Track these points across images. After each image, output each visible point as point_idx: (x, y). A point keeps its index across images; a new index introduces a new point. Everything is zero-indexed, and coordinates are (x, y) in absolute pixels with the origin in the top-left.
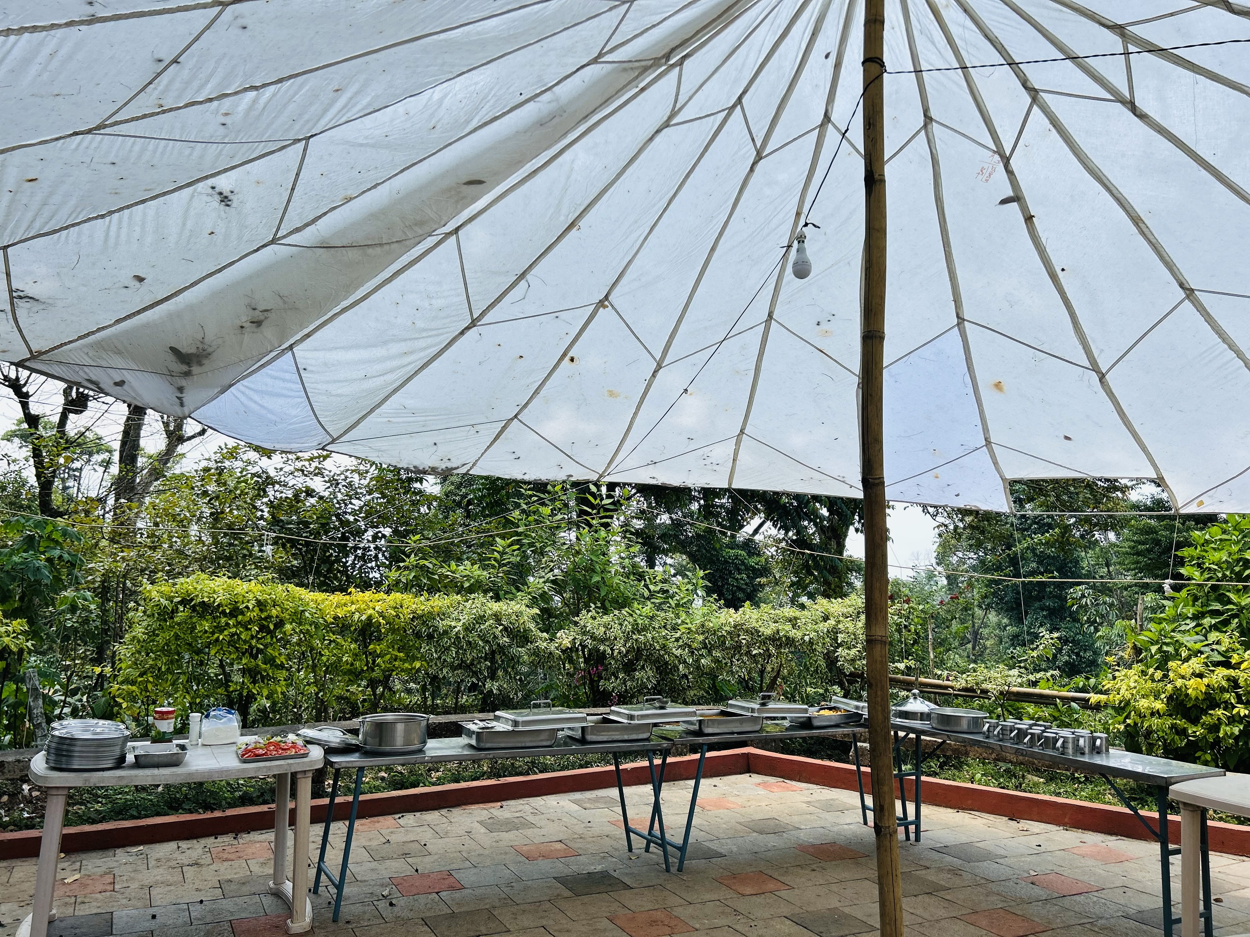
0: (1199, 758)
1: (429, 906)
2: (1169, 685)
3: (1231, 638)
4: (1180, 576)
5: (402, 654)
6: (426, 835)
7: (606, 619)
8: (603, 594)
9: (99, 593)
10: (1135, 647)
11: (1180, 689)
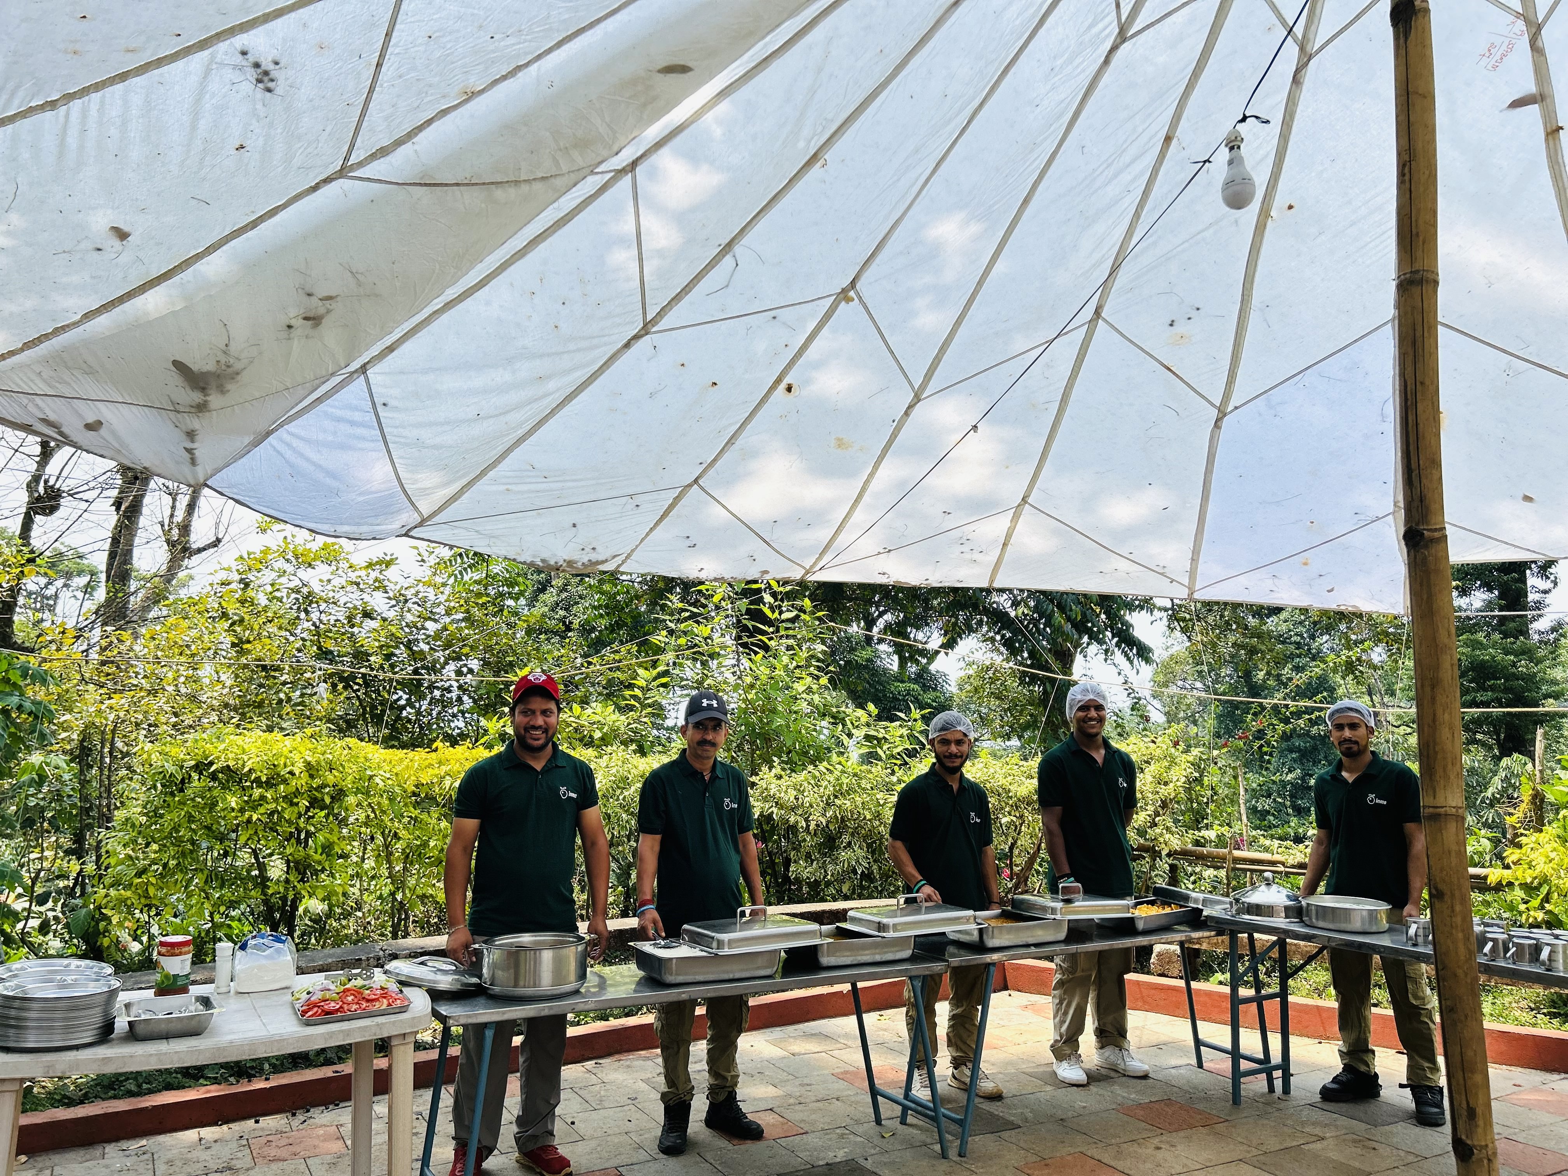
7: (797, 777)
8: (788, 743)
9: (76, 757)
10: (1536, 801)
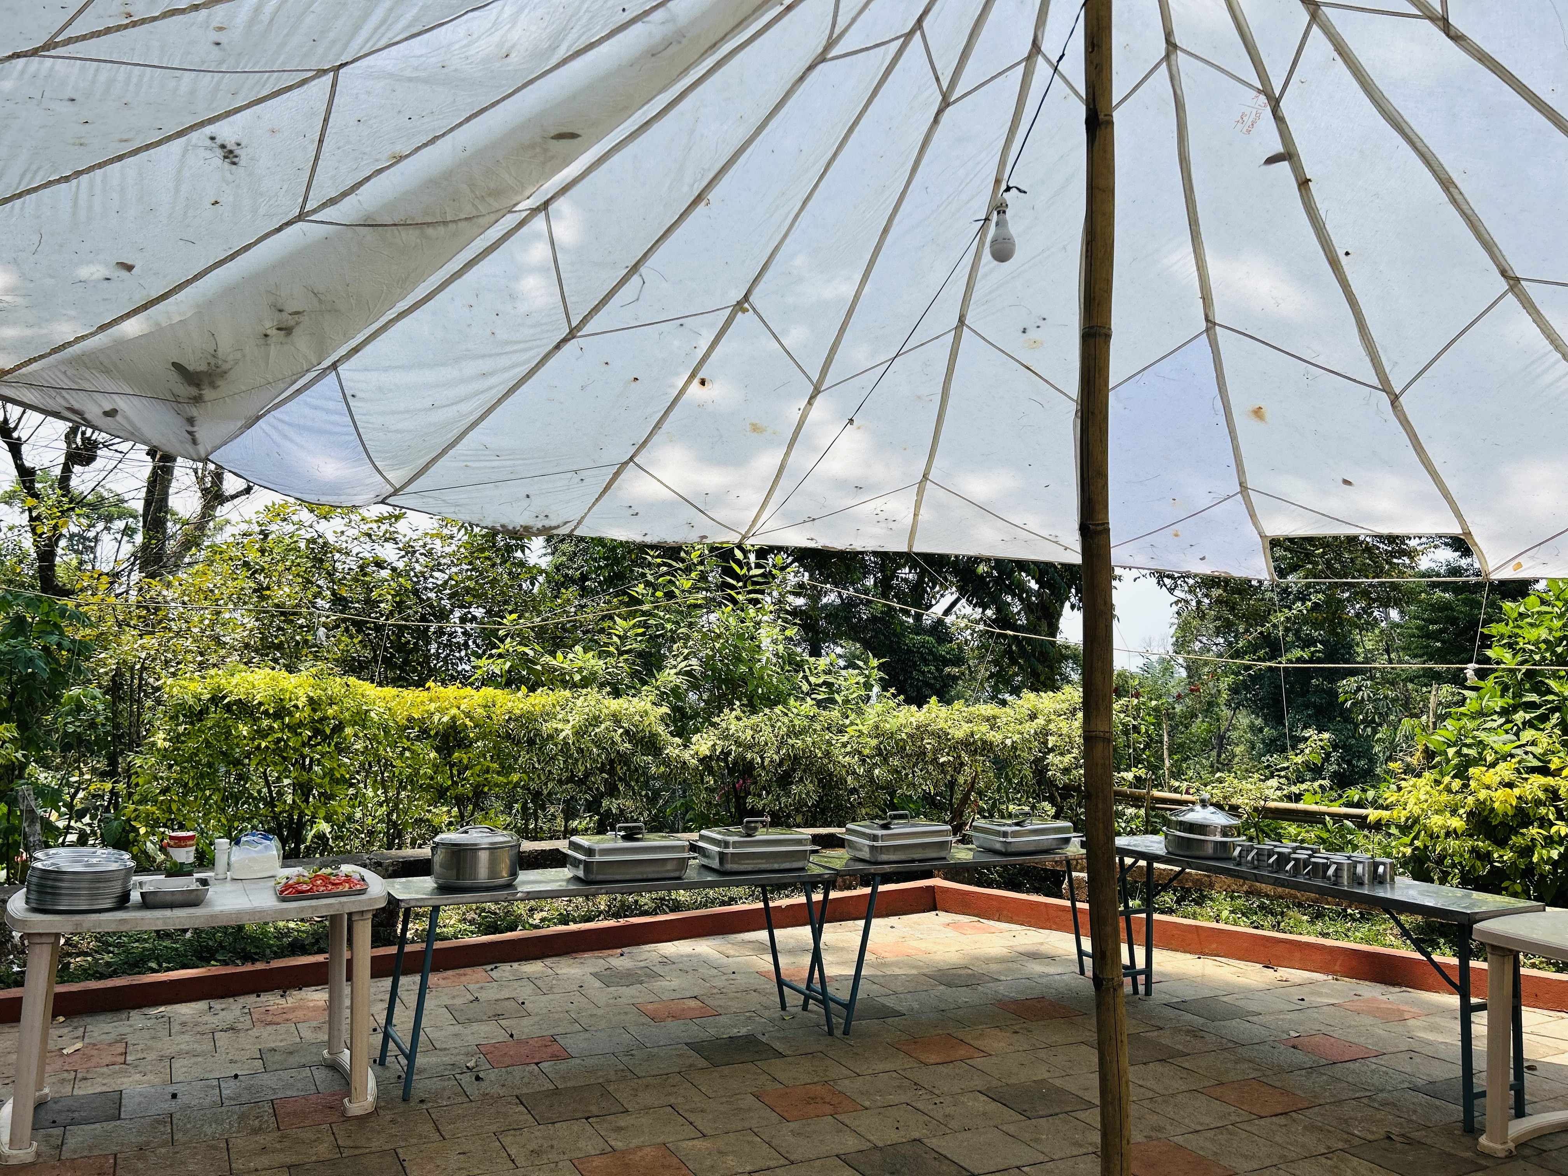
0: (1506, 889)
1: (526, 1080)
2: (1469, 798)
3: (1551, 737)
4: (1488, 660)
5: (495, 765)
6: (525, 992)
7: (755, 719)
8: (750, 688)
9: (110, 690)
10: (1426, 750)
11: (1484, 803)
